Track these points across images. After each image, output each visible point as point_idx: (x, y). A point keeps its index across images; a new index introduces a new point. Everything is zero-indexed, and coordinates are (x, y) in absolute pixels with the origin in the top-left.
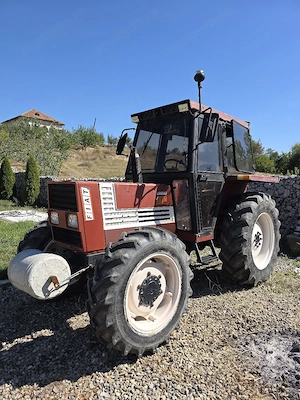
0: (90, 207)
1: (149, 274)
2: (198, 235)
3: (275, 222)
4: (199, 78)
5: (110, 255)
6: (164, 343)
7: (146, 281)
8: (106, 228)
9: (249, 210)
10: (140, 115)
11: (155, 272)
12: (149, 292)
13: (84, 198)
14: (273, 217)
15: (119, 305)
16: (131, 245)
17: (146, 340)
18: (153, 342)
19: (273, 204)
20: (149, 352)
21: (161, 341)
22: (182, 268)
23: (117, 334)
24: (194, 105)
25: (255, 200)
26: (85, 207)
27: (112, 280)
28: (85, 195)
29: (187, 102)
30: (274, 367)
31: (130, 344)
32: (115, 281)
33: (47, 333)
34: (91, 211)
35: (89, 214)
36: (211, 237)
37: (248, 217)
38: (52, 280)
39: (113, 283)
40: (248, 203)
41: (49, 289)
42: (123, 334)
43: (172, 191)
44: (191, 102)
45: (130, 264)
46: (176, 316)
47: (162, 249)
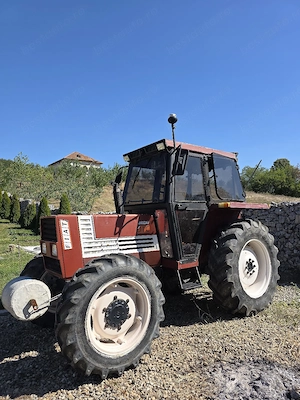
0: (69, 237)
1: (115, 298)
2: (180, 262)
3: (269, 248)
4: (172, 120)
5: (75, 279)
6: (132, 367)
7: (112, 305)
8: (84, 256)
9: (233, 236)
10: (130, 155)
11: (122, 296)
12: (116, 315)
13: (63, 230)
14: (266, 243)
15: (79, 325)
16: (93, 271)
17: (110, 361)
18: (117, 364)
19: (264, 230)
20: (114, 375)
21: (128, 364)
22: (151, 293)
23: (78, 353)
24: (169, 143)
25: (241, 227)
26: (64, 237)
27: (73, 301)
28: (64, 226)
29: (163, 141)
30: (230, 394)
31: (92, 364)
32: (76, 303)
33: (33, 354)
34: (70, 241)
35: (68, 244)
36: (195, 263)
37: (232, 244)
38: (32, 303)
39: (73, 305)
40: (234, 229)
41: (30, 311)
42: (84, 354)
43: (155, 221)
44: (166, 141)
45: (91, 288)
46: (145, 340)
47: (127, 274)
